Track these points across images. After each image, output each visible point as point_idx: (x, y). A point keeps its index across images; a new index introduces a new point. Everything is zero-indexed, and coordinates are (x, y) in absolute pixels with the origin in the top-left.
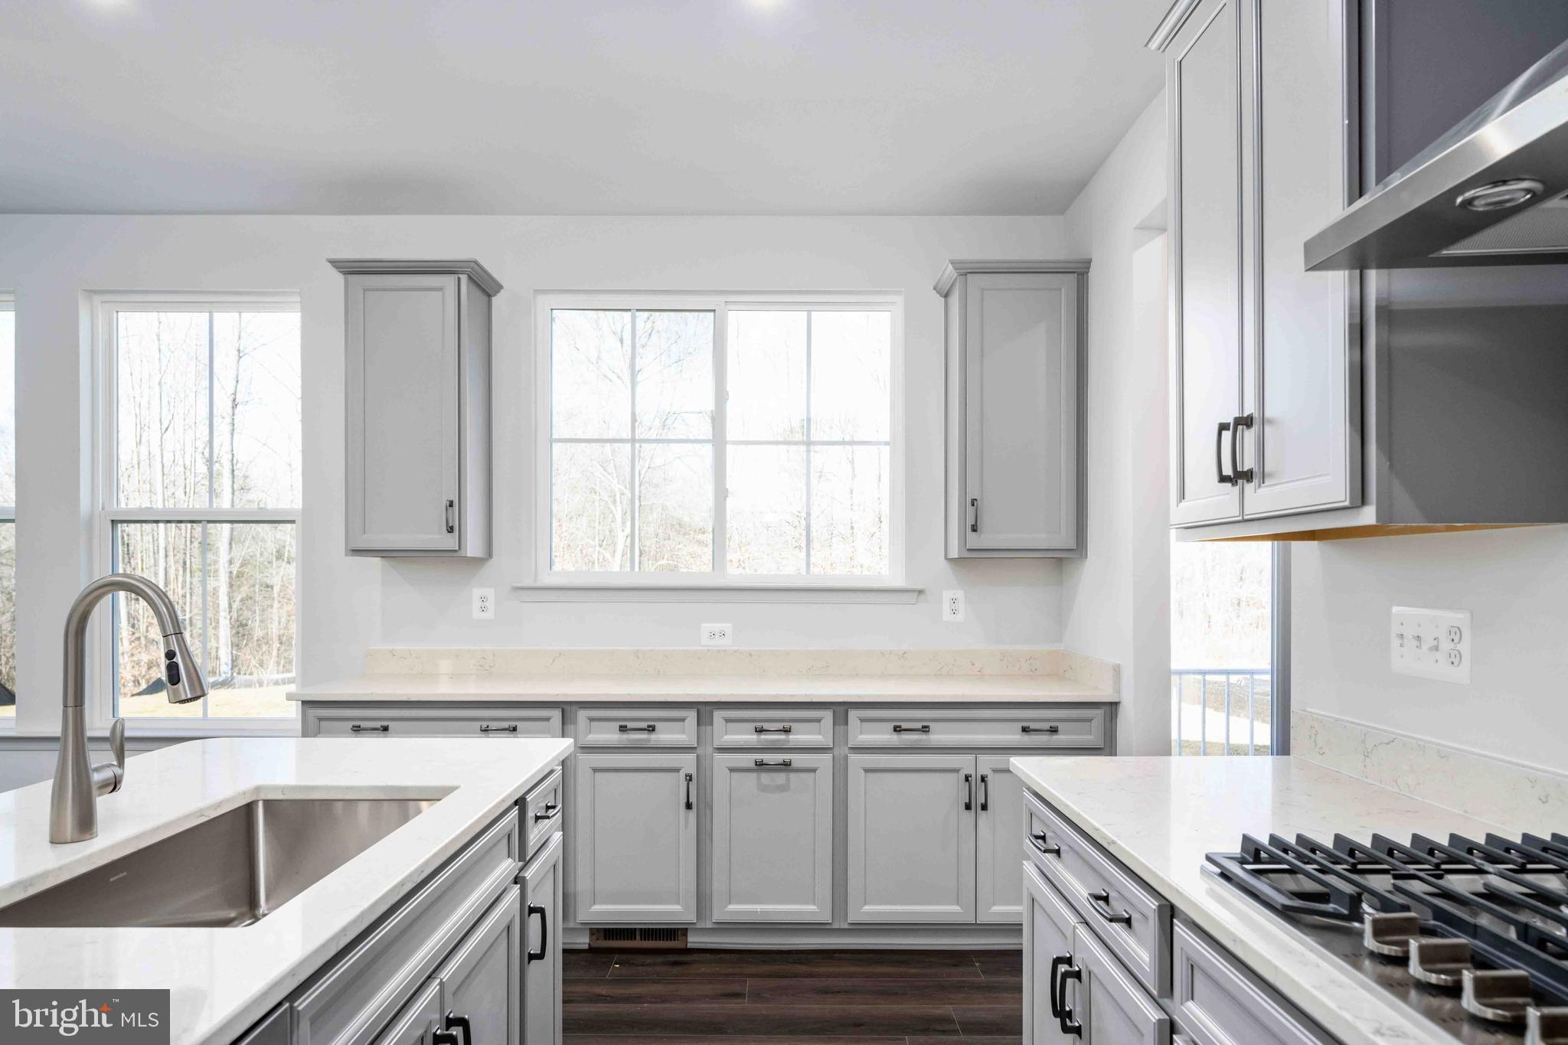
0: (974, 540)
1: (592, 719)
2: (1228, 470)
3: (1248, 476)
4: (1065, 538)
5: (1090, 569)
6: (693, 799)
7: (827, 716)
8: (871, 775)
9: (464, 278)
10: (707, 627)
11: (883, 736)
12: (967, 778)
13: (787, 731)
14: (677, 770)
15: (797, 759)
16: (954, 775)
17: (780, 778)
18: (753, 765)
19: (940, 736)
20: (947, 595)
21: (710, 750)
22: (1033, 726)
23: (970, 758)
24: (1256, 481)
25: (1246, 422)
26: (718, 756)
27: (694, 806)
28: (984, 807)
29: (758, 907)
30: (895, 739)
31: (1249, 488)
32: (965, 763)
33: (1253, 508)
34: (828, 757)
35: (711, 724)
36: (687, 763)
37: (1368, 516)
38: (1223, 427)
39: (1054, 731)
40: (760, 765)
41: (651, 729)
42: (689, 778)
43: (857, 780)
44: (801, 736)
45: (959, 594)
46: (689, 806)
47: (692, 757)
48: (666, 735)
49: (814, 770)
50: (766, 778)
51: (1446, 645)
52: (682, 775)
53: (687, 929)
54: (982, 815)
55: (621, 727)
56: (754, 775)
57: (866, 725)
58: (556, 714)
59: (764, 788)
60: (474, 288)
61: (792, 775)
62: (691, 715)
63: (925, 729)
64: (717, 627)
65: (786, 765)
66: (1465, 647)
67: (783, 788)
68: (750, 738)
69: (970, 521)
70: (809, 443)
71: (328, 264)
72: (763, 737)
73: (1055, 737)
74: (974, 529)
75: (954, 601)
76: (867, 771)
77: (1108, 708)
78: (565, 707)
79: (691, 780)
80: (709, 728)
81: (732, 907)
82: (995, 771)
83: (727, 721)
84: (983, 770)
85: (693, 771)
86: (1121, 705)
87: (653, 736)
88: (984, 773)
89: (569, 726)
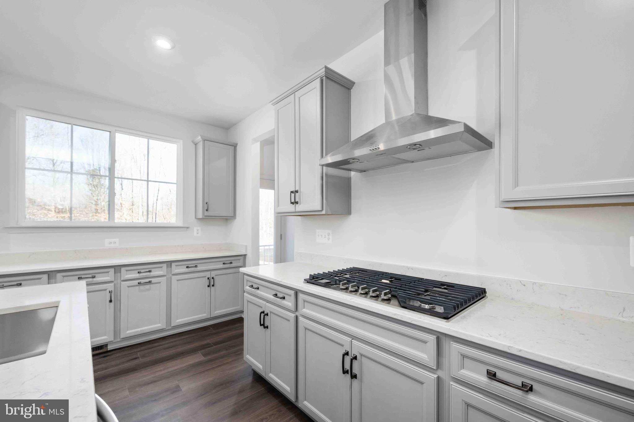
0: (206, 213)
1: (64, 276)
2: (293, 201)
3: (297, 203)
4: (231, 214)
5: (237, 223)
6: (113, 299)
7: (165, 266)
8: (179, 282)
10: (107, 241)
11: (183, 270)
12: (208, 279)
13: (150, 271)
14: (106, 290)
15: (153, 280)
16: (204, 278)
17: (147, 287)
18: (137, 284)
19: (200, 268)
20: (195, 229)
21: (119, 281)
22: (226, 262)
23: (209, 273)
24: (299, 204)
25: (297, 192)
26: (123, 283)
27: (113, 301)
28: (213, 286)
29: (139, 330)
30: (187, 270)
31: (297, 205)
32: (208, 274)
33: (298, 210)
34: (165, 278)
35: (120, 272)
36: (110, 287)
37: (324, 212)
38: (292, 192)
39: (231, 263)
40: (140, 284)
41: (94, 277)
42: (111, 292)
43: (175, 283)
44: (155, 273)
45: (199, 228)
46: (111, 301)
47: (112, 284)
48: (100, 278)
49: (160, 283)
50: (142, 287)
51: (327, 236)
52: (108, 291)
53: (107, 344)
54: (212, 287)
55: (79, 278)
56: (137, 287)
57: (177, 267)
58: (45, 277)
59: (141, 291)
61: (152, 285)
62: (112, 270)
63: (196, 266)
64: (112, 240)
65: (150, 282)
66: (331, 237)
68: (137, 275)
69: (206, 208)
70: (148, 181)
72: (141, 274)
73: (231, 265)
74: (207, 210)
75: (198, 230)
76: (178, 280)
77: (244, 256)
78: (49, 273)
80: (119, 274)
81: (128, 332)
82: (216, 275)
83: (127, 271)
85: (113, 289)
86: (247, 255)
87: (94, 279)
88: (213, 276)
89: (52, 280)
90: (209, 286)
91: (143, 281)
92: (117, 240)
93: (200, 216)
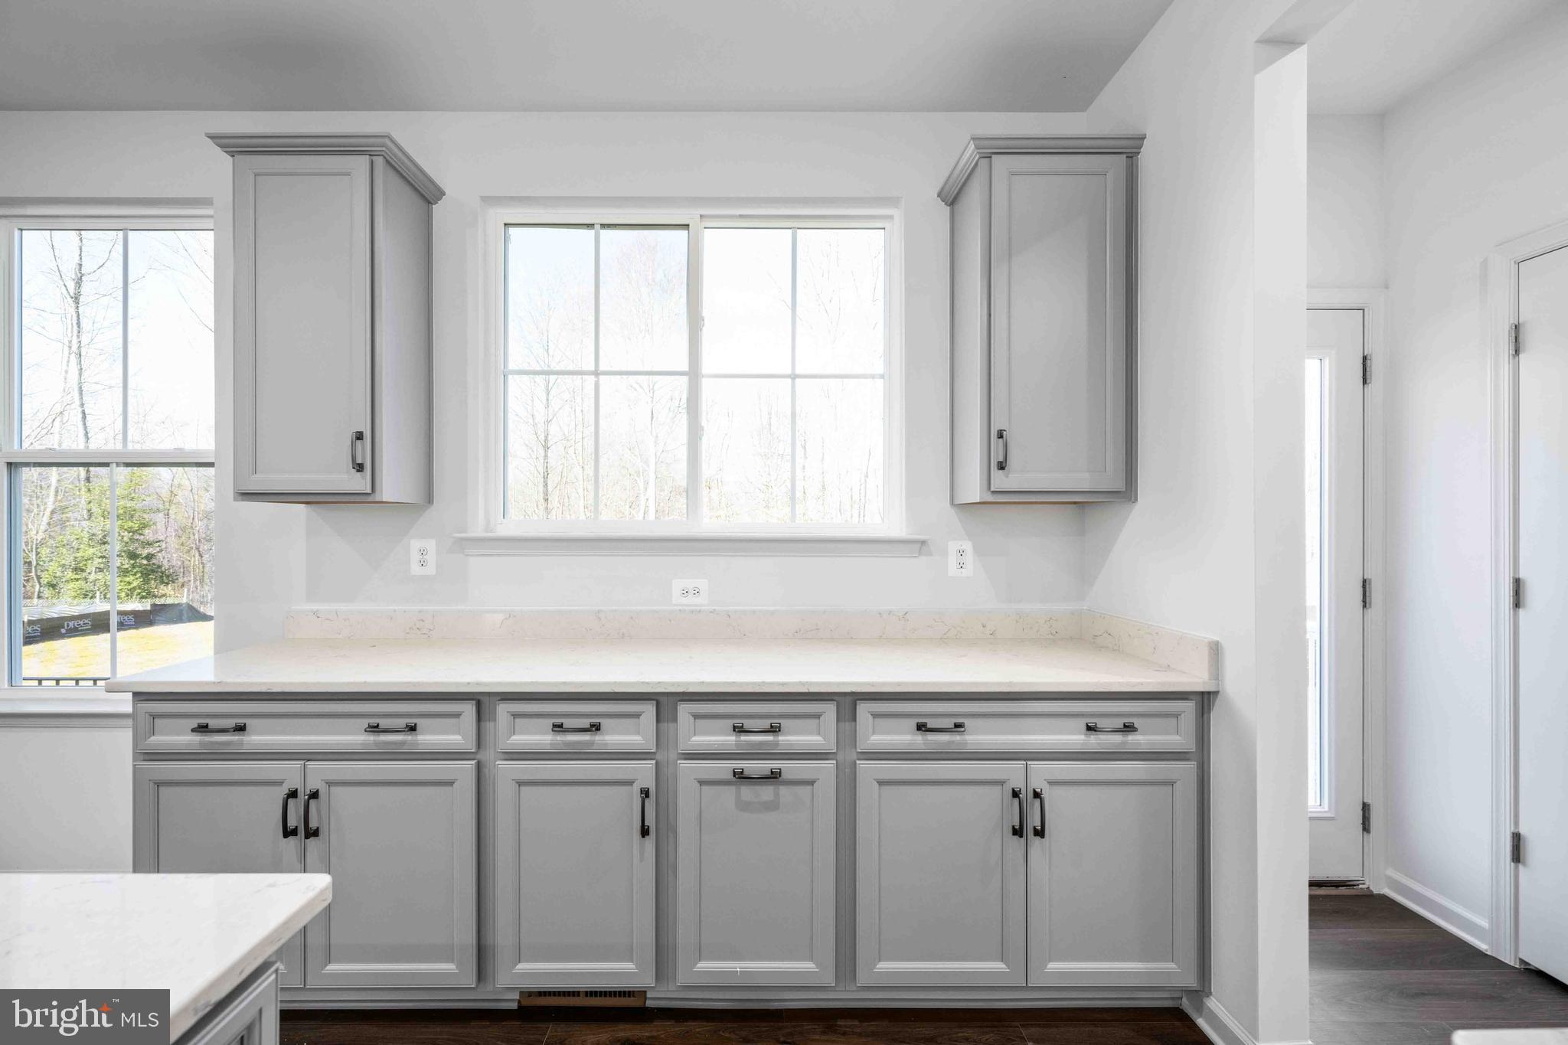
0: (1000, 480)
1: (515, 716)
4: (1110, 476)
6: (650, 821)
7: (829, 710)
8: (886, 789)
9: (379, 161)
10: (678, 585)
11: (905, 737)
12: (1015, 794)
13: (776, 730)
14: (630, 783)
15: (789, 767)
16: (997, 789)
17: (766, 792)
18: (730, 776)
19: (978, 737)
20: (953, 547)
21: (673, 756)
22: (1100, 723)
23: (1020, 766)
26: (684, 764)
27: (652, 830)
28: (1040, 833)
29: (740, 965)
30: (919, 741)
32: (1013, 773)
34: (830, 764)
35: (675, 720)
36: (643, 772)
39: (1129, 728)
40: (740, 776)
41: (596, 728)
42: (645, 793)
43: (867, 793)
44: (794, 738)
45: (969, 545)
46: (645, 832)
47: (650, 765)
48: (614, 737)
49: (812, 783)
50: (747, 792)
52: (636, 789)
54: (1036, 841)
55: (554, 726)
56: (732, 789)
57: (880, 721)
58: (470, 713)
59: (744, 806)
60: (391, 174)
61: (783, 790)
62: (649, 710)
63: (959, 728)
65: (774, 776)
67: (772, 806)
68: (727, 741)
69: (996, 456)
70: (794, 377)
71: (209, 140)
72: (744, 738)
73: (1131, 738)
74: (1002, 466)
75: (961, 553)
76: (881, 783)
77: (1200, 700)
78: (485, 700)
79: (647, 795)
80: (672, 725)
81: (702, 966)
82: (1051, 783)
83: (696, 717)
84: (1037, 783)
85: (651, 784)
86: (1219, 696)
87: (598, 738)
88: (1038, 786)
89: (488, 723)
90: (1018, 832)
91: (752, 766)
92: (703, 584)
93: (973, 490)
